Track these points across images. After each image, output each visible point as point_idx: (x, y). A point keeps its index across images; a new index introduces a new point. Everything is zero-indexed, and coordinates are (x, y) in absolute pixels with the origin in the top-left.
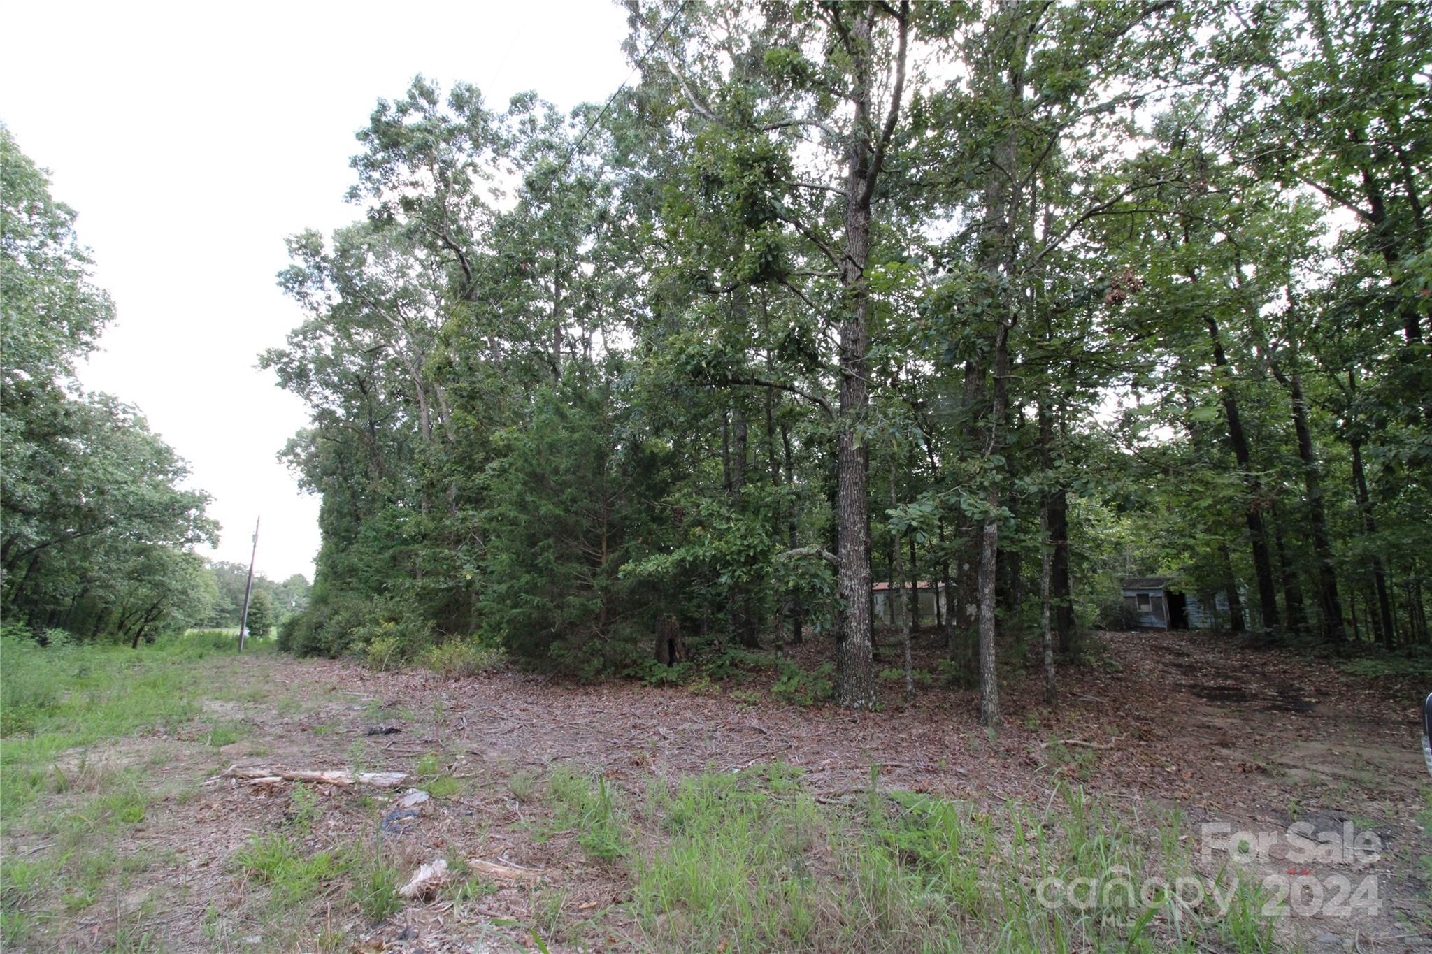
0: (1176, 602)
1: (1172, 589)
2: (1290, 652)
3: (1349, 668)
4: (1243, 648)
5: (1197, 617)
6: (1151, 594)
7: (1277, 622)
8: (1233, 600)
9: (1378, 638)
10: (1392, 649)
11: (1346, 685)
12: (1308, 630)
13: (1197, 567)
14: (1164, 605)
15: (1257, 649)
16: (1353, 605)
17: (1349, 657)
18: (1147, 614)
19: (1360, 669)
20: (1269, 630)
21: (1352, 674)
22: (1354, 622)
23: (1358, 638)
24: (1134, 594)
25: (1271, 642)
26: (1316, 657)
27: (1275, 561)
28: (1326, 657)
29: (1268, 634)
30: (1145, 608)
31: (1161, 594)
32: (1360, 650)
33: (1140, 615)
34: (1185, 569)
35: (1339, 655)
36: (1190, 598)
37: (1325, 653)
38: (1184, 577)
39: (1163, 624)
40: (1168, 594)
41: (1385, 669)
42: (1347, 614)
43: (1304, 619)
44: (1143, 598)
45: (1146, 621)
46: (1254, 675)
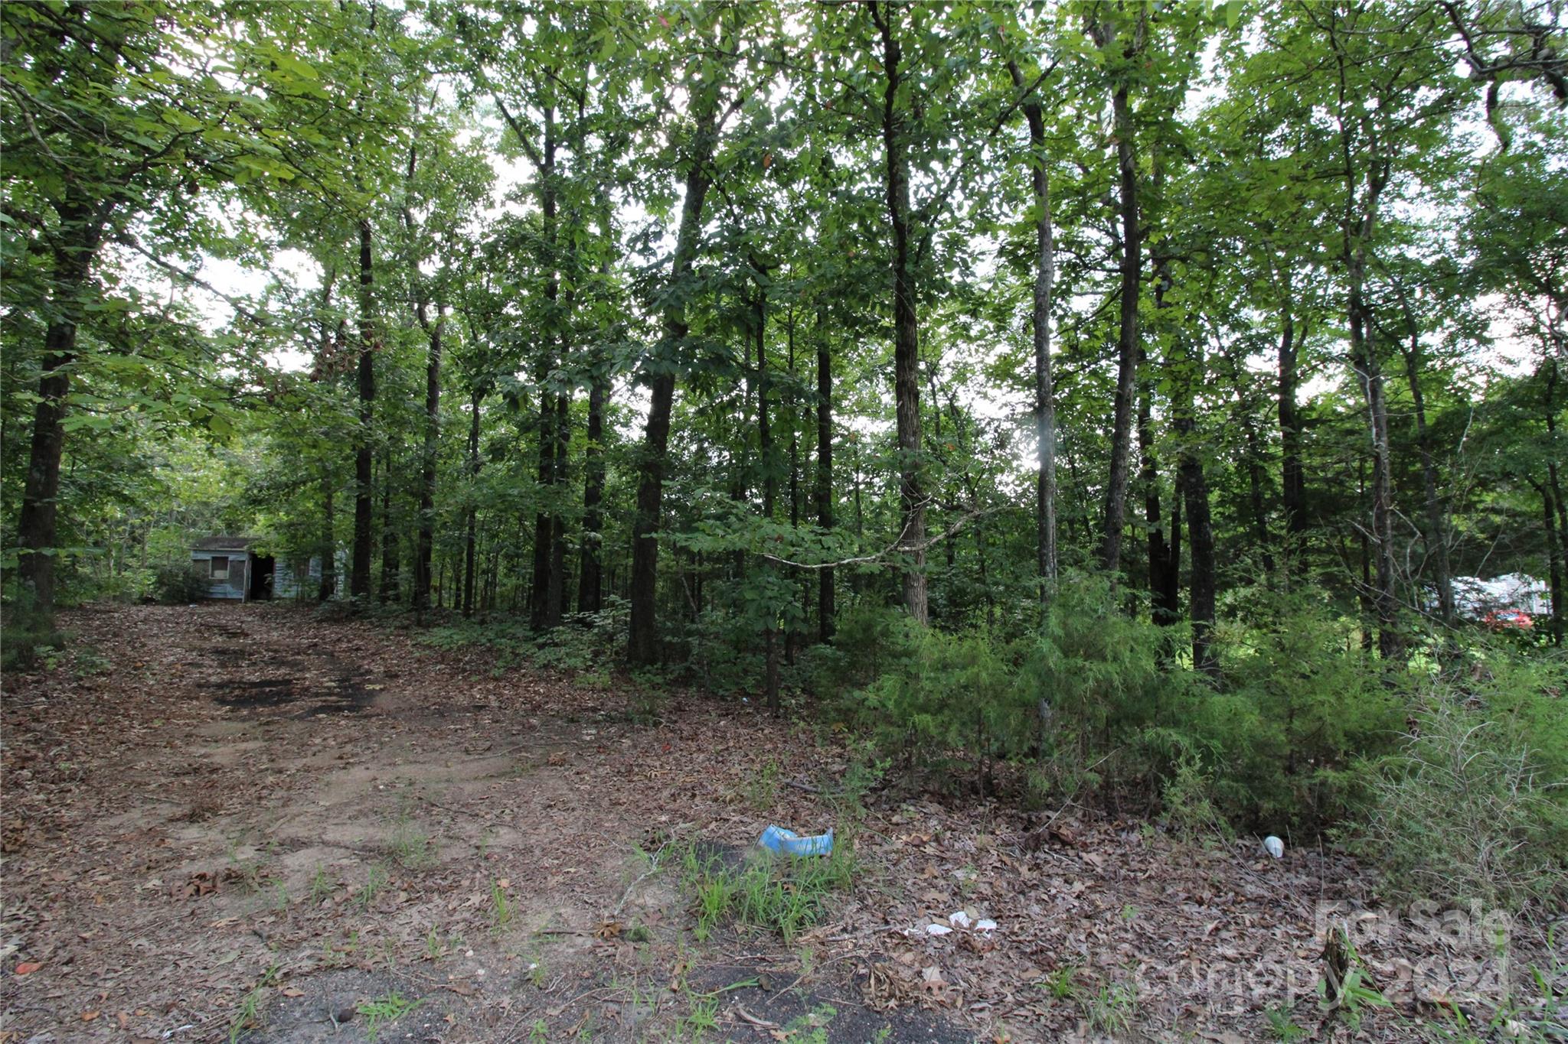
0: (262, 566)
1: (257, 551)
2: (371, 623)
3: (424, 639)
4: (320, 622)
5: (284, 586)
6: (231, 557)
7: (366, 589)
8: (328, 564)
9: (457, 605)
10: (467, 615)
11: (419, 661)
12: (397, 599)
13: (291, 525)
14: (247, 571)
15: (337, 621)
16: (442, 572)
17: (428, 626)
18: (221, 581)
19: (435, 641)
20: (354, 599)
21: (429, 647)
22: (439, 590)
23: (440, 605)
24: (208, 557)
25: (354, 613)
26: (396, 628)
27: (377, 522)
28: (406, 628)
29: (352, 604)
30: (220, 574)
31: (245, 557)
32: (442, 617)
33: (211, 584)
34: (278, 527)
35: (419, 624)
36: (279, 563)
37: (406, 622)
38: (274, 536)
39: (241, 595)
40: (254, 557)
41: (459, 638)
42: (435, 582)
43: (396, 586)
44: (220, 562)
45: (217, 591)
46: (319, 655)
